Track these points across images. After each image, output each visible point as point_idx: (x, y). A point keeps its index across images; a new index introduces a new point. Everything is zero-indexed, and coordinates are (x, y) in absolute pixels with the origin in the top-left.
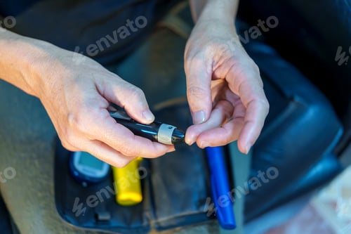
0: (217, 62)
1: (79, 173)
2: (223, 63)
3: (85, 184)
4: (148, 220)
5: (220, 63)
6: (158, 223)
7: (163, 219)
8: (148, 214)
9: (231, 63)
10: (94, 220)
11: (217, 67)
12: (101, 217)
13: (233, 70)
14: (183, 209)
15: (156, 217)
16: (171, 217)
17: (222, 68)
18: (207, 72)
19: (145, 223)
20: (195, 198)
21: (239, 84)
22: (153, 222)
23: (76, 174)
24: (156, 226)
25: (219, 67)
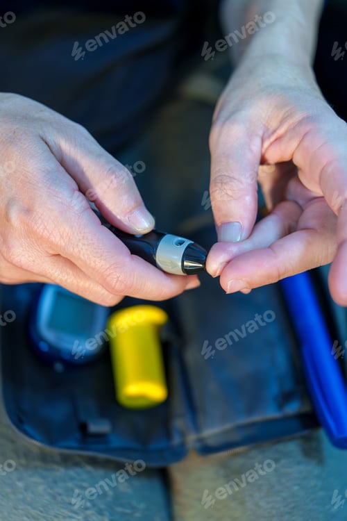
0: (274, 131)
1: (50, 346)
2: (286, 132)
3: (59, 367)
4: (183, 434)
5: (281, 131)
6: (200, 440)
7: (212, 432)
8: (179, 423)
9: (303, 130)
10: (78, 435)
11: (273, 138)
12: (94, 428)
13: (306, 143)
14: (250, 410)
15: (197, 428)
16: (228, 426)
17: (286, 139)
18: (251, 150)
19: (176, 440)
20: (274, 389)
21: (320, 168)
22: (191, 438)
23: (44, 347)
24: (198, 445)
25: (278, 139)
